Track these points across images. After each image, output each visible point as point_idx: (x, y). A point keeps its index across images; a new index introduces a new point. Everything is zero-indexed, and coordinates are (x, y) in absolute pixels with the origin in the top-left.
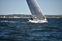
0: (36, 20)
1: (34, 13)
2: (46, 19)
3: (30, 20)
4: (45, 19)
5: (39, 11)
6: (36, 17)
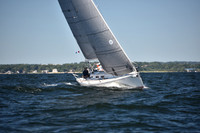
0: (100, 76)
1: (92, 50)
2: (135, 73)
4: (132, 70)
5: (111, 42)
6: (100, 68)
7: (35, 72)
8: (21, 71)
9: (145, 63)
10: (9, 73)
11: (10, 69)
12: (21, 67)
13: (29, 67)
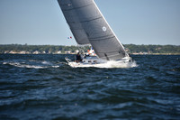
0: (92, 61)
2: (127, 58)
3: (73, 61)
5: (104, 29)
7: (59, 52)
8: (47, 52)
9: (159, 46)
10: (37, 53)
11: (37, 50)
12: (47, 48)
13: (54, 48)
